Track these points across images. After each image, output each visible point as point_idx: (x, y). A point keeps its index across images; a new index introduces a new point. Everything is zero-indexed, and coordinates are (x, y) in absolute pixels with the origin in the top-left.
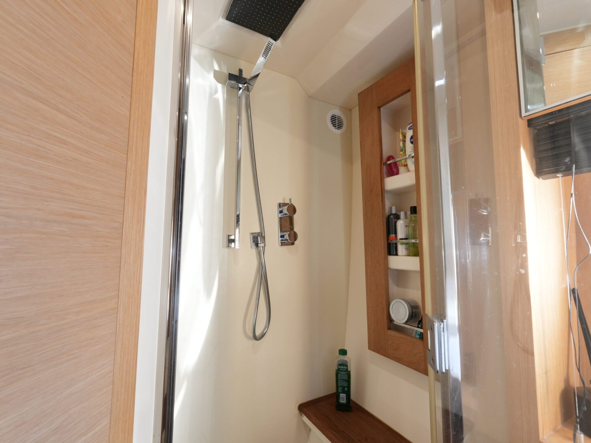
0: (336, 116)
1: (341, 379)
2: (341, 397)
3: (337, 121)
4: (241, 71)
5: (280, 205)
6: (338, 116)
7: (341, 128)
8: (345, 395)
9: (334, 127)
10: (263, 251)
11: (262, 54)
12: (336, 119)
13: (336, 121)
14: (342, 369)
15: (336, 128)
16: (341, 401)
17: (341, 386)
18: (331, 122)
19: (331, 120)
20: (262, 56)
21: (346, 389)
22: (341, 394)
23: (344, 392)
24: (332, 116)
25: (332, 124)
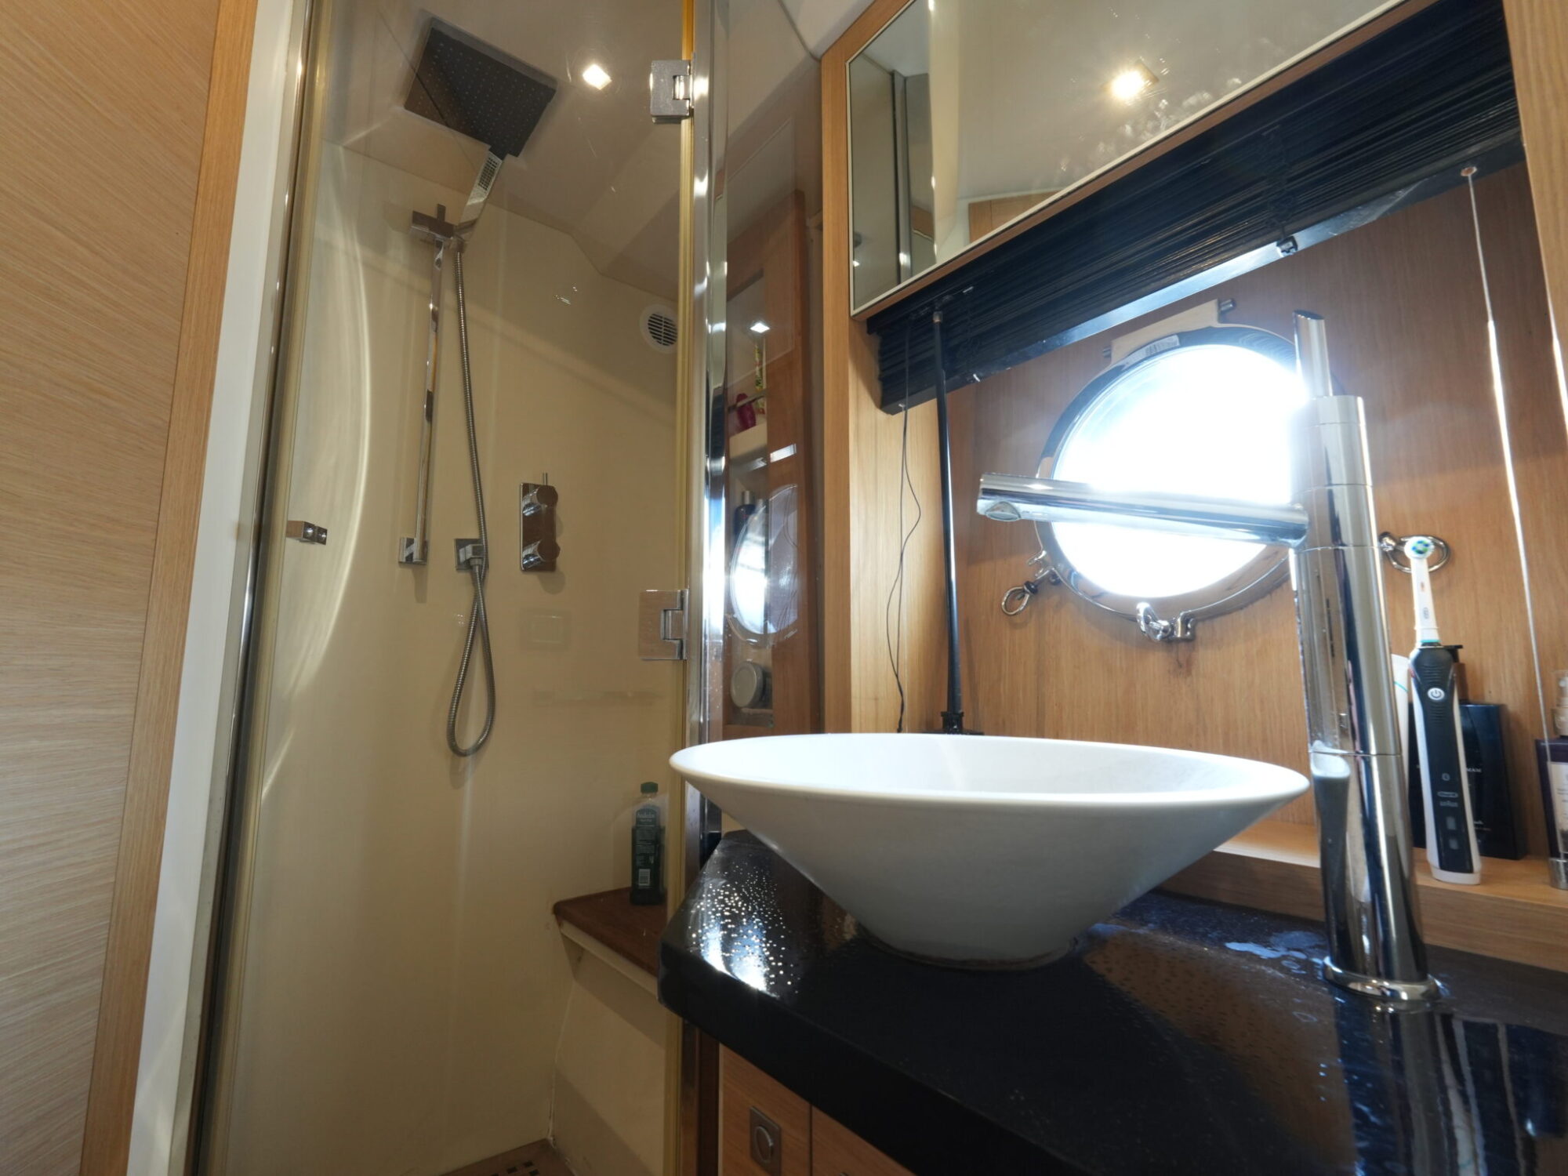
0: (661, 317)
1: (641, 841)
2: (640, 876)
3: (664, 328)
4: (441, 210)
5: (526, 489)
6: (665, 319)
7: (672, 343)
8: (648, 870)
9: (655, 340)
10: (480, 578)
11: (477, 181)
12: (661, 325)
13: (661, 328)
14: (644, 819)
15: (660, 343)
16: (640, 884)
17: (641, 854)
18: (650, 328)
19: (649, 324)
20: (479, 184)
21: (652, 860)
22: (641, 870)
23: (646, 865)
24: (651, 317)
25: (651, 333)
